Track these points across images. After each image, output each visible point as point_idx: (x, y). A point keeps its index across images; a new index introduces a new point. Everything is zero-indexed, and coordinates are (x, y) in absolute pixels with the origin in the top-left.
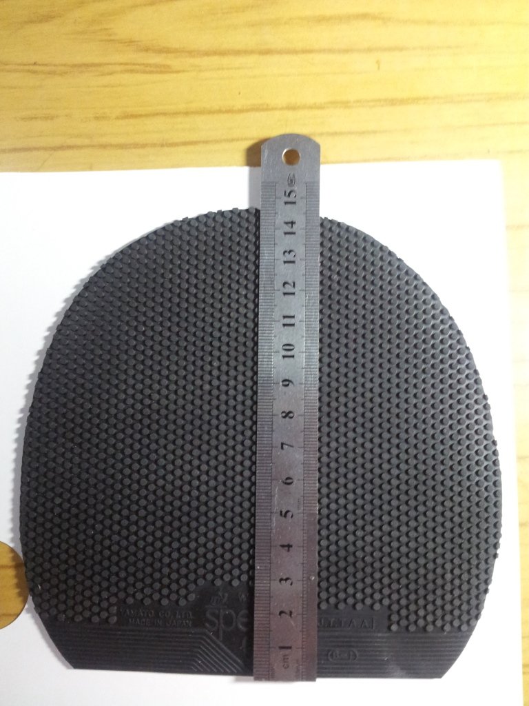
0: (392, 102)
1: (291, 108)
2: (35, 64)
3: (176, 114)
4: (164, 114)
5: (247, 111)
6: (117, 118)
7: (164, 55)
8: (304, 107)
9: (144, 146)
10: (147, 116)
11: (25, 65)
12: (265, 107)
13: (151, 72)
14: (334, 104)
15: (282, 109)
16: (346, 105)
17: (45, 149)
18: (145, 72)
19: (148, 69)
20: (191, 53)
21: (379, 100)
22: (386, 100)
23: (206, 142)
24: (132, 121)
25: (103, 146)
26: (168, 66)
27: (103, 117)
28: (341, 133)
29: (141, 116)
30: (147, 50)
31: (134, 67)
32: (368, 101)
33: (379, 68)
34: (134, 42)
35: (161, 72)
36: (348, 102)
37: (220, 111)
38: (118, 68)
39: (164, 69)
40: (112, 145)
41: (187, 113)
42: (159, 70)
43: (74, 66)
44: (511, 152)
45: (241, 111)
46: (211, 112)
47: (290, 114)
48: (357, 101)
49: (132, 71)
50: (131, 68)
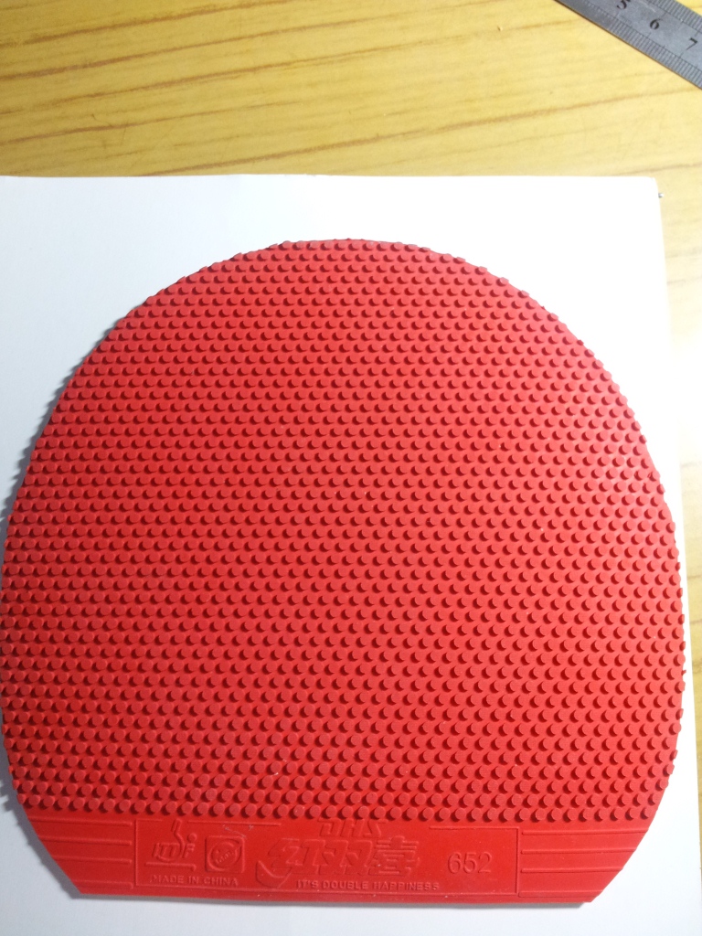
3: (100, 29)
4: (85, 31)
5: (190, 15)
6: (27, 43)
9: (62, 70)
10: (63, 36)
12: (211, 8)
23: (141, 56)
27: (8, 44)
29: (55, 37)
37: (155, 20)
40: (20, 76)
41: (114, 27)
44: (527, 27)
45: (181, 16)
46: (144, 22)
47: (244, 13)
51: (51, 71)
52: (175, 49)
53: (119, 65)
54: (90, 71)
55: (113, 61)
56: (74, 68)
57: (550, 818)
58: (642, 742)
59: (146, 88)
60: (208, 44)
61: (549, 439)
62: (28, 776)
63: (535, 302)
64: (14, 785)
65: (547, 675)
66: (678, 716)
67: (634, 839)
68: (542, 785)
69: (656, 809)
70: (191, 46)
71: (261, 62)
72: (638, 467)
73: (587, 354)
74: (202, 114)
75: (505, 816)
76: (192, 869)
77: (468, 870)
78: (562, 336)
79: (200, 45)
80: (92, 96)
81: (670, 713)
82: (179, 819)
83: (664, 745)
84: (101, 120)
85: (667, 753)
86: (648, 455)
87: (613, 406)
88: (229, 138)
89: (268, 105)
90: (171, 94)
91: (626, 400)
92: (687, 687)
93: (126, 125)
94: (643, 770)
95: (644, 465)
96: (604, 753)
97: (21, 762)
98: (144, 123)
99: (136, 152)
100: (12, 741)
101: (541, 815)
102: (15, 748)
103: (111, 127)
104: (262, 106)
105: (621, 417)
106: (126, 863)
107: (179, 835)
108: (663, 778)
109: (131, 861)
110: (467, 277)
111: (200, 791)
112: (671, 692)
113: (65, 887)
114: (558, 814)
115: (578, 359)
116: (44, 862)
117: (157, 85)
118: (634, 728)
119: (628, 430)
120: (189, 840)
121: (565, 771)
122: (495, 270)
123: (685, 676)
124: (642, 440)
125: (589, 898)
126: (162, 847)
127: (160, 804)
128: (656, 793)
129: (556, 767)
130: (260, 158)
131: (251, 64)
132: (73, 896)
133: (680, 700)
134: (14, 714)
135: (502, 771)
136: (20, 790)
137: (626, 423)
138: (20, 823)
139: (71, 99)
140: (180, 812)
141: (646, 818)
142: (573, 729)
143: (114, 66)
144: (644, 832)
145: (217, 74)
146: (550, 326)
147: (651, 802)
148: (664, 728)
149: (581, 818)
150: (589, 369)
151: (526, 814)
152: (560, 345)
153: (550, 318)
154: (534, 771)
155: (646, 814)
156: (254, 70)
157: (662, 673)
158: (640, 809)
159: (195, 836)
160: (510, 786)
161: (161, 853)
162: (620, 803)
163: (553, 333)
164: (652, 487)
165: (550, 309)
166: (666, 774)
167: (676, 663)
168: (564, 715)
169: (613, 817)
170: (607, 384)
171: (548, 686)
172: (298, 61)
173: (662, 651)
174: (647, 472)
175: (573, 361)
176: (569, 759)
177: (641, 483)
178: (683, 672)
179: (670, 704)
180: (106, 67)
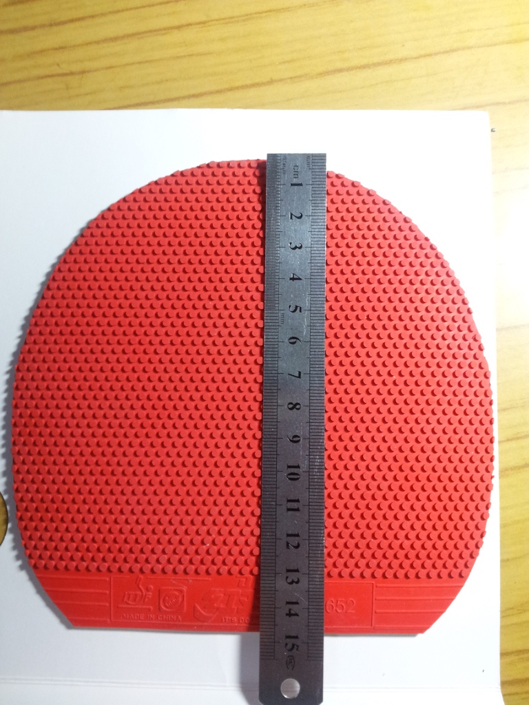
9: (33, 28)
23: (92, 17)
51: (26, 29)
52: (118, 11)
53: (77, 24)
54: (55, 29)
55: (72, 21)
56: (43, 26)
57: (395, 576)
58: (461, 525)
59: (98, 42)
60: (144, 7)
61: (402, 312)
62: (35, 548)
63: (395, 208)
64: (26, 554)
65: (395, 479)
66: (487, 508)
67: (454, 591)
68: (390, 554)
69: (470, 571)
70: (131, 9)
71: (184, 22)
72: (465, 331)
73: (432, 247)
74: (140, 63)
75: (364, 574)
76: (149, 610)
77: (339, 611)
78: (414, 234)
79: (137, 8)
80: (56, 49)
81: (482, 505)
82: (141, 576)
83: (477, 528)
84: (65, 68)
85: (479, 533)
86: (473, 322)
87: (449, 286)
88: (161, 82)
89: (189, 55)
90: (117, 47)
91: (459, 282)
92: (494, 488)
93: (83, 72)
94: (461, 544)
95: (469, 330)
96: (434, 532)
97: (30, 538)
98: (97, 70)
99: (91, 93)
100: (24, 523)
101: (390, 574)
102: (26, 528)
103: (72, 74)
104: (185, 56)
105: (455, 295)
106: (105, 606)
107: (141, 586)
108: (475, 550)
109: (108, 605)
110: (346, 189)
111: (155, 557)
112: (483, 491)
113: (62, 622)
114: (401, 573)
115: (425, 252)
116: (48, 605)
117: (106, 40)
118: (456, 516)
119: (460, 304)
120: (147, 590)
121: (407, 544)
122: (367, 184)
123: (493, 480)
124: (469, 311)
125: (422, 630)
126: (129, 595)
127: (128, 566)
128: (470, 560)
129: (400, 542)
130: (184, 98)
131: (176, 23)
132: (69, 627)
133: (489, 497)
134: (24, 505)
135: (362, 544)
136: (30, 557)
137: (458, 299)
138: (31, 579)
139: (42, 52)
140: (141, 571)
141: (462, 577)
142: (412, 515)
143: (72, 25)
144: (461, 587)
145: (150, 31)
146: (405, 226)
147: (466, 566)
148: (477, 515)
149: (417, 576)
150: (433, 259)
151: (379, 573)
152: (412, 241)
153: (406, 220)
154: (385, 544)
155: (463, 575)
156: (179, 27)
157: (477, 477)
158: (458, 571)
159: (152, 587)
160: (368, 553)
161: (128, 599)
162: (444, 566)
163: (407, 232)
164: (475, 346)
165: (406, 214)
166: (477, 547)
167: (487, 470)
168: (406, 506)
169: (439, 576)
170: (445, 270)
171: (395, 486)
172: (212, 21)
173: (478, 462)
174: (472, 335)
175: (422, 253)
176: (409, 536)
177: (467, 343)
178: (492, 477)
179: (482, 499)
180: (67, 26)
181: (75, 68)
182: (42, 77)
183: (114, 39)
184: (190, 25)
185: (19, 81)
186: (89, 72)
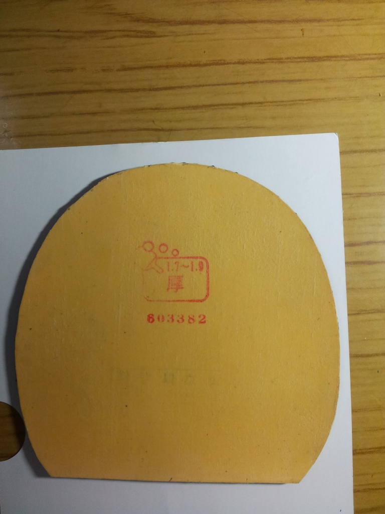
0: (312, 59)
1: (242, 63)
2: (58, 31)
7: (151, 24)
8: (250, 62)
11: (51, 31)
13: (141, 37)
14: (272, 60)
15: (234, 63)
16: (280, 61)
17: (67, 92)
18: (137, 37)
19: (139, 34)
20: (170, 23)
21: (303, 58)
22: (308, 58)
24: (129, 72)
25: (109, 91)
26: (154, 32)
28: (276, 81)
30: (138, 20)
31: (129, 33)
32: (295, 58)
33: (303, 34)
34: (129, 14)
35: (148, 37)
36: (281, 59)
38: (118, 34)
39: (150, 35)
42: (146, 35)
43: (86, 32)
48: (288, 58)
49: (128, 36)
50: (127, 33)
181: (166, 126)
182: (141, 130)
183: (196, 107)
184: (251, 103)
185: (124, 130)
186: (175, 130)
